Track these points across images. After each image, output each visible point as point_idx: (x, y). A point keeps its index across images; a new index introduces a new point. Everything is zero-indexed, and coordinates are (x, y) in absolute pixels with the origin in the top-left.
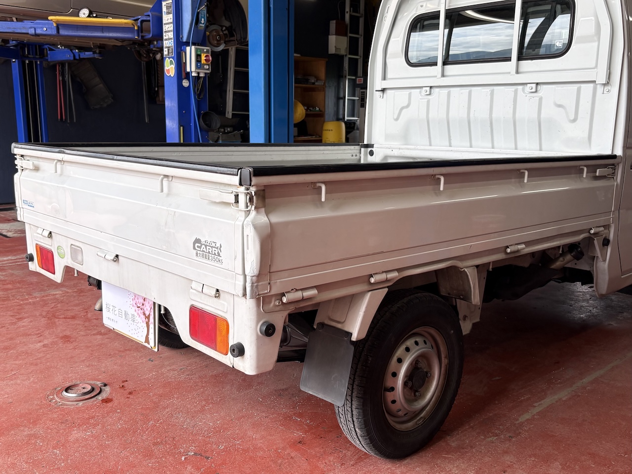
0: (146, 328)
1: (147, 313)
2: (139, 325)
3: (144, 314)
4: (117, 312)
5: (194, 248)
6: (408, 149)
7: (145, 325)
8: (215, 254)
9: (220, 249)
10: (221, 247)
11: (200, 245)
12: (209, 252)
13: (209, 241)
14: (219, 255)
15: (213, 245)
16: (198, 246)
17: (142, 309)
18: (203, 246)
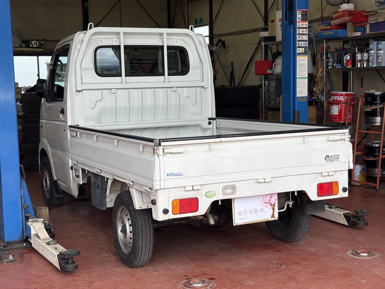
0: (272, 211)
1: (273, 203)
2: (266, 212)
3: (271, 204)
4: (248, 213)
5: (325, 159)
6: (107, 126)
7: (272, 209)
8: (336, 158)
9: (339, 156)
10: (339, 155)
11: (328, 157)
12: (333, 159)
13: (333, 155)
14: (338, 158)
15: (336, 155)
16: (327, 158)
17: (268, 203)
18: (330, 157)
